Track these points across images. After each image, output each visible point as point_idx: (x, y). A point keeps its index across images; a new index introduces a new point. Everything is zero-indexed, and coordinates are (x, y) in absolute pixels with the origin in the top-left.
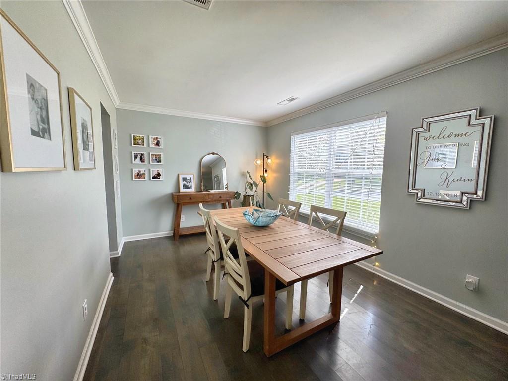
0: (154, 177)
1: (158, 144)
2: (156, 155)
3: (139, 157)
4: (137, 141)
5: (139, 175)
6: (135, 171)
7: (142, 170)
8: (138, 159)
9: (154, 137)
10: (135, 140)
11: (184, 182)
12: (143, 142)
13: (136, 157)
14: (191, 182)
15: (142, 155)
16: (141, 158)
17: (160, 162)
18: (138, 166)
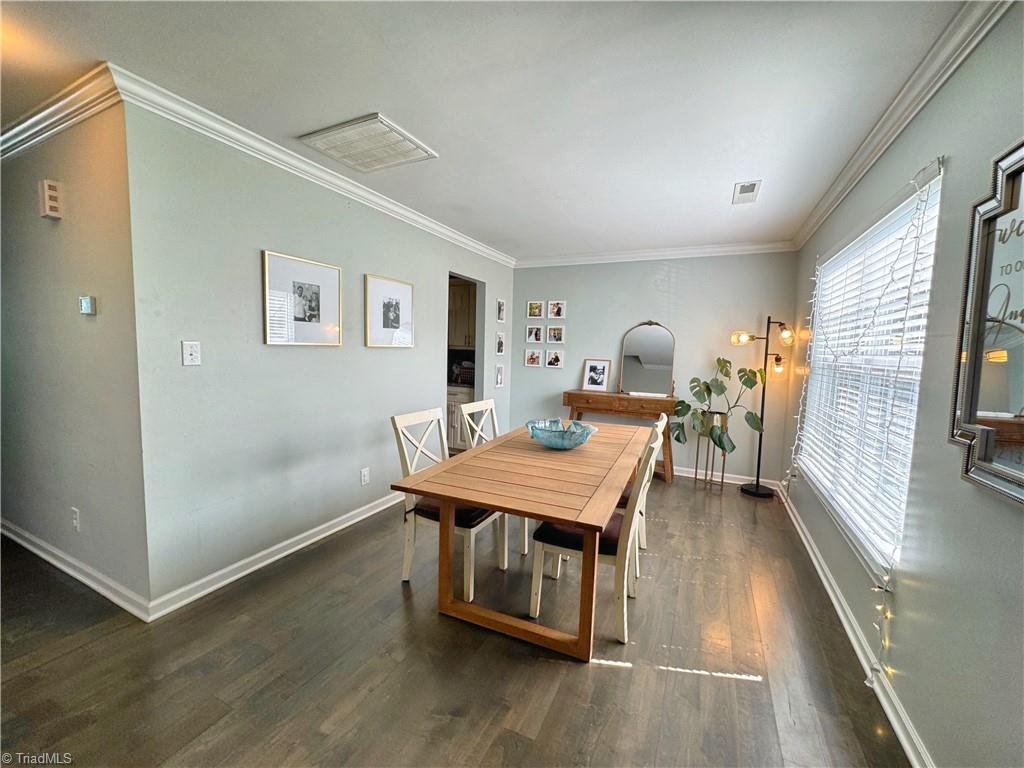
0: (550, 363)
1: (558, 313)
2: (554, 330)
3: (534, 333)
4: (534, 311)
5: (533, 360)
6: (528, 355)
7: (537, 352)
8: (533, 335)
9: (553, 302)
10: (530, 309)
11: (592, 374)
12: (540, 311)
13: (530, 333)
14: (603, 373)
15: (538, 330)
16: (536, 335)
17: (560, 339)
18: (533, 347)
